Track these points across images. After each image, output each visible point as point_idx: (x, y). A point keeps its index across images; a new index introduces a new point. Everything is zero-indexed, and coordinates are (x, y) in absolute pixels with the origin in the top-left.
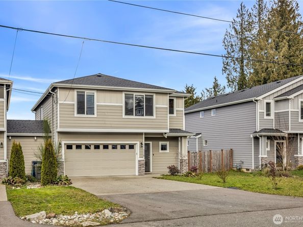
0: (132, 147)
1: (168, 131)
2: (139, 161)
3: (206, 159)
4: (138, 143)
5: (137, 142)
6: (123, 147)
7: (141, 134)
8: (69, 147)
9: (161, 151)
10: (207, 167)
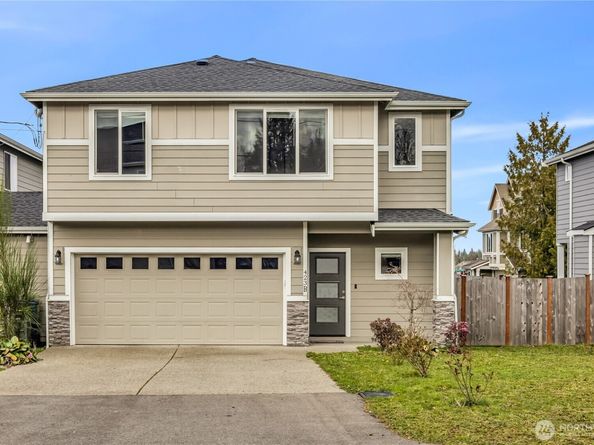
0: (271, 263)
1: (374, 216)
2: (291, 304)
3: (572, 301)
4: (288, 252)
5: (284, 250)
6: (244, 263)
7: (298, 225)
8: (88, 263)
9: (379, 276)
10: (574, 327)
